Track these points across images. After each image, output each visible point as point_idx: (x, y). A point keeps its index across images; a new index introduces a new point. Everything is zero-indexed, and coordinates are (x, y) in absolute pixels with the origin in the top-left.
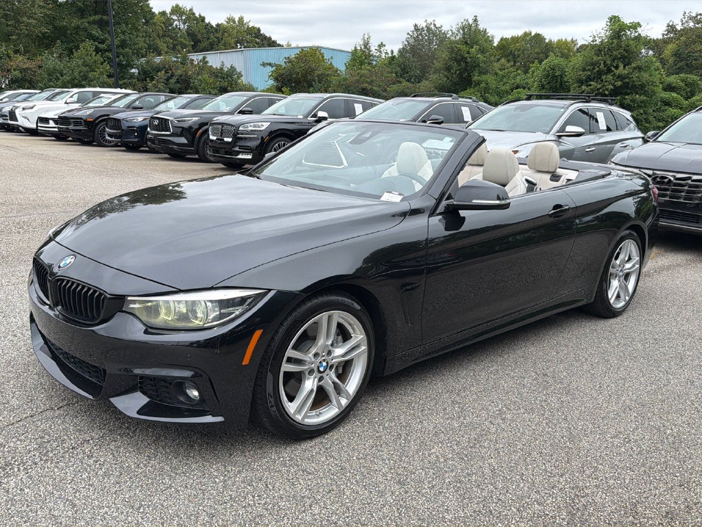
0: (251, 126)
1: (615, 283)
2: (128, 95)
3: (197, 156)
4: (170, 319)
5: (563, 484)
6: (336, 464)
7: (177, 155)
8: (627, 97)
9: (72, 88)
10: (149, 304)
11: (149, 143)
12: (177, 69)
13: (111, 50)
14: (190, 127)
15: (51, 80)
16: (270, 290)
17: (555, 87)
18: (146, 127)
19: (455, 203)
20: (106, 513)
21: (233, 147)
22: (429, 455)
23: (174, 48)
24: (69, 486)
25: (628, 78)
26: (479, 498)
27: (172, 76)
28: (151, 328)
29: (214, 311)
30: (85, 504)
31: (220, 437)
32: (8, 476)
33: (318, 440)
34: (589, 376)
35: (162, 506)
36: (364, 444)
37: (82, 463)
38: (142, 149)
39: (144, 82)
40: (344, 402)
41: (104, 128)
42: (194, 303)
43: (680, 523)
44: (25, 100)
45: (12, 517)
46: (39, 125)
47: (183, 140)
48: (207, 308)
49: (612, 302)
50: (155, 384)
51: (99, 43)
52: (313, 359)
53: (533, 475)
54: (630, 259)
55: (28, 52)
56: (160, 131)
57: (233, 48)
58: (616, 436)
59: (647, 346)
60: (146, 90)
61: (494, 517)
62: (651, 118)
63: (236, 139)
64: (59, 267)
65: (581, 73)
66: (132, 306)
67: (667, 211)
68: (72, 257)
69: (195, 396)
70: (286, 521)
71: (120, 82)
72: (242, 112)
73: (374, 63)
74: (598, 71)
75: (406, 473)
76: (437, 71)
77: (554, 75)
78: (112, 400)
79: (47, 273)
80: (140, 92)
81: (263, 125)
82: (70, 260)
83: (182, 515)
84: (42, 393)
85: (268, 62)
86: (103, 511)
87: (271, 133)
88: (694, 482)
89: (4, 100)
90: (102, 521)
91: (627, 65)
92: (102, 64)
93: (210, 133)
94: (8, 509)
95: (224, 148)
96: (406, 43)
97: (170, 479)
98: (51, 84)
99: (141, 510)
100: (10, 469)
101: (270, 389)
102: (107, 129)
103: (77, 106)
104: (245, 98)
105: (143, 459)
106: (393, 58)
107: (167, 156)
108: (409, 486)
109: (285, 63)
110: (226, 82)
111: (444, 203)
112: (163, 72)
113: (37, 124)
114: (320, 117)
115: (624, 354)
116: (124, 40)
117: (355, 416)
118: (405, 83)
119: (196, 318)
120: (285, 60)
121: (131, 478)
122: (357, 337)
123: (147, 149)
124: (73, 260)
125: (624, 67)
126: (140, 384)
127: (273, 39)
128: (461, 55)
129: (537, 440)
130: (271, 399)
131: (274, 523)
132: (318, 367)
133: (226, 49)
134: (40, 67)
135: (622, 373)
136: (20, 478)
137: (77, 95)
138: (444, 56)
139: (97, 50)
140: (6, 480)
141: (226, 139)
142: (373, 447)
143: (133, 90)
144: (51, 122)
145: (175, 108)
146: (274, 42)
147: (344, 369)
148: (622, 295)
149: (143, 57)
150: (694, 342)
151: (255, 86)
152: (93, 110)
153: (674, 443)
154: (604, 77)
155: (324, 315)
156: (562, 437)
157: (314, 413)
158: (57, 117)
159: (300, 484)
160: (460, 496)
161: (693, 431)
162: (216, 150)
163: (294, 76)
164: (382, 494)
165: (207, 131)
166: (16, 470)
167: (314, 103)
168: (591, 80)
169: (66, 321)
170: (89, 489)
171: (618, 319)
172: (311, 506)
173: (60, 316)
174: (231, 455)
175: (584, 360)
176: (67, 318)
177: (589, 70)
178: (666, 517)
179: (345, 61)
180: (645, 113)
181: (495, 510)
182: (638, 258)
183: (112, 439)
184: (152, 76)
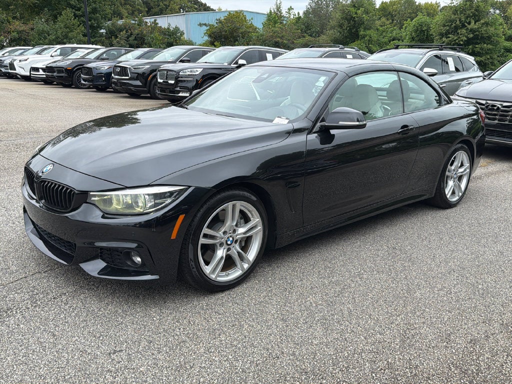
0: (188, 71)
1: (451, 183)
2: (97, 49)
3: (149, 95)
4: (120, 207)
5: (399, 321)
6: (239, 308)
7: (134, 94)
8: (477, 46)
9: (57, 45)
10: (106, 197)
11: (113, 85)
12: (135, 29)
13: (84, 16)
14: (144, 73)
15: (41, 39)
16: (190, 187)
17: (422, 39)
18: (111, 73)
19: (326, 124)
20: (77, 340)
21: (176, 87)
22: (305, 302)
23: (133, 14)
24: (51, 323)
25: (478, 31)
26: (338, 330)
27: (131, 34)
28: (107, 214)
29: (151, 202)
30: (62, 334)
31: (158, 291)
32: (9, 316)
33: (227, 292)
34: (427, 248)
35: (116, 335)
36: (260, 295)
37: (60, 308)
38: (108, 90)
39: (110, 39)
40: (246, 266)
41: (80, 74)
42: (136, 196)
43: (480, 347)
44: (21, 54)
45: (12, 343)
46: (32, 73)
47: (138, 83)
48: (145, 200)
49: (448, 197)
50: (111, 253)
51: (76, 10)
52: (223, 236)
53: (378, 315)
54: (462, 165)
55: (23, 18)
56: (121, 76)
57: (177, 12)
58: (441, 290)
59: (472, 228)
60: (112, 45)
61: (347, 342)
62: (496, 62)
63: (177, 81)
64: (43, 172)
65: (442, 28)
66: (93, 199)
67: (497, 131)
68: (51, 165)
69: (139, 261)
70: (201, 345)
71: (92, 40)
72: (182, 61)
73: (285, 22)
74: (455, 26)
75: (288, 314)
76: (332, 28)
77: (422, 30)
78: (81, 265)
79: (34, 177)
80: (107, 47)
81: (197, 71)
82: (50, 167)
83: (129, 342)
84: (33, 262)
85: (204, 23)
86: (74, 339)
87: (204, 76)
88: (494, 320)
89: (5, 55)
90: (74, 345)
91: (478, 21)
92: (79, 26)
93: (158, 77)
94: (9, 338)
95: (168, 89)
96: (309, 7)
97: (122, 318)
98: (41, 42)
99: (101, 338)
100: (10, 312)
101: (191, 256)
102: (82, 75)
103: (59, 58)
104: (185, 51)
105: (103, 304)
106: (299, 18)
107: (127, 95)
108: (289, 322)
109: (217, 23)
110: (172, 38)
111: (319, 124)
112: (124, 32)
113: (30, 72)
114: (240, 64)
115: (454, 234)
116: (95, 8)
117: (255, 277)
118: (308, 38)
119: (138, 206)
120: (216, 21)
121: (94, 318)
122: (255, 220)
123: (112, 90)
124: (52, 167)
125: (475, 23)
126: (100, 254)
127: (207, 5)
128: (350, 15)
129: (384, 292)
130: (192, 263)
131: (193, 346)
132: (227, 241)
133: (172, 14)
134: (32, 29)
135: (451, 247)
136: (17, 318)
137: (59, 50)
138: (337, 16)
139: (75, 16)
140: (8, 319)
141: (170, 82)
142: (266, 296)
143: (103, 46)
144: (40, 70)
145: (132, 59)
146: (209, 7)
147: (246, 243)
148: (456, 192)
149: (109, 20)
150: (508, 225)
151: (194, 41)
152: (71, 61)
153: (483, 294)
154: (459, 31)
155: (230, 205)
156: (402, 290)
157: (224, 273)
158: (45, 67)
159: (213, 321)
160: (325, 329)
161: (498, 286)
162: (162, 90)
163: (223, 33)
164: (269, 327)
165: (156, 75)
166: (14, 312)
167: (236, 54)
168: (449, 34)
169: (47, 210)
170: (65, 325)
171: (453, 210)
172: (219, 335)
173: (44, 207)
174: (165, 302)
175: (424, 238)
176: (49, 208)
177: (448, 25)
178: (470, 342)
179: (263, 21)
180: (491, 58)
181: (349, 338)
182: (468, 165)
183: (82, 292)
184: (116, 35)
